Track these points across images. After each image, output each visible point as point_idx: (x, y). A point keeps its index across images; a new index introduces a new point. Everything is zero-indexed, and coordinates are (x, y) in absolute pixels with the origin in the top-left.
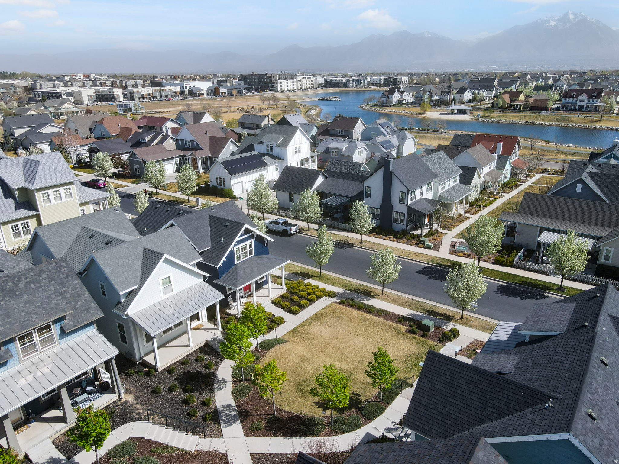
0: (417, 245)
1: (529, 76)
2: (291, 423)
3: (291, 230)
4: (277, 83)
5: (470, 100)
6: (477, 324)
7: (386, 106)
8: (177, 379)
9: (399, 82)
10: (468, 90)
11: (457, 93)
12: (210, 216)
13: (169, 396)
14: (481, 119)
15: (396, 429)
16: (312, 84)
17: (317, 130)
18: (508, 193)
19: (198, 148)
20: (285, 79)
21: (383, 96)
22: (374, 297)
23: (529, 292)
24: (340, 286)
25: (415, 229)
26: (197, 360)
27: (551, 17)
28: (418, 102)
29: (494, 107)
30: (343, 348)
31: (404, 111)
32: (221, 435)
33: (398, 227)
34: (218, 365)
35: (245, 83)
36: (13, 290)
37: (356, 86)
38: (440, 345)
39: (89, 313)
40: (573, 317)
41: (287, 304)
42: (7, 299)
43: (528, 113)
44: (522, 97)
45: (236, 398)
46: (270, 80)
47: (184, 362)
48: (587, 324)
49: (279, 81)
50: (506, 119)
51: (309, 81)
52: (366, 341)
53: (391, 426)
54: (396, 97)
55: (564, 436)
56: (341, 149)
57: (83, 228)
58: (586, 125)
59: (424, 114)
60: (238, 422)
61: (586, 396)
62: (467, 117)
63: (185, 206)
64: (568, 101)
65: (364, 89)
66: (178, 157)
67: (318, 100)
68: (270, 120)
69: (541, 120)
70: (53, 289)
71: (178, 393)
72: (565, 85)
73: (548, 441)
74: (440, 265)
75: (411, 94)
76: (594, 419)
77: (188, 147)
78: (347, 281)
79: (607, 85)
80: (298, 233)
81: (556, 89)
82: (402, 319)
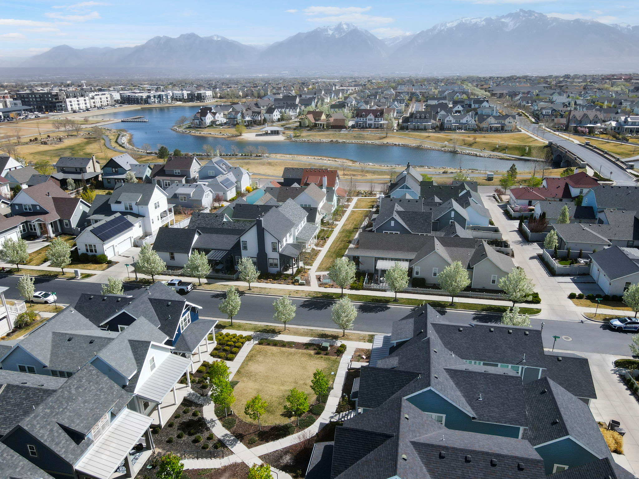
0: (293, 283)
1: (323, 92)
2: (273, 432)
3: (187, 288)
4: (65, 102)
5: (279, 119)
6: (354, 338)
7: (200, 128)
8: (178, 429)
9: (203, 96)
10: (276, 110)
11: (266, 113)
12: (149, 299)
13: (181, 441)
14: (293, 139)
15: (335, 416)
16: (107, 101)
17: (150, 171)
18: (339, 221)
19: (44, 212)
20: (75, 97)
21: (195, 118)
22: (279, 333)
23: (378, 307)
24: (251, 330)
25: (287, 269)
26: (185, 412)
27: (328, 27)
28: (232, 122)
29: (301, 126)
30: (279, 376)
31: (221, 133)
32: (232, 453)
33: (273, 270)
34: (201, 412)
35: (24, 103)
36: (70, 396)
37: (159, 102)
38: (338, 358)
39: (124, 398)
40: (415, 327)
41: (223, 354)
42: (70, 404)
43: (331, 132)
44: (323, 117)
45: (228, 428)
46: (56, 99)
47: (176, 416)
48: (422, 331)
49: (68, 100)
50: (314, 138)
51: (103, 98)
52: (292, 367)
53: (332, 415)
54: (209, 118)
55: (428, 388)
56: (190, 195)
57: (54, 333)
58: (378, 142)
59: (241, 135)
60: (239, 442)
61: (433, 369)
62: (280, 138)
63: (61, 279)
64: (360, 120)
65: (167, 105)
66: (22, 223)
67: (122, 121)
68: (95, 162)
69: (343, 138)
70: (94, 388)
71: (185, 438)
72: (354, 102)
73: (423, 392)
74: (316, 297)
75: (222, 114)
76: (437, 378)
77: (28, 211)
78: (254, 324)
79: (385, 102)
80: (193, 289)
81: (347, 106)
82: (307, 346)
